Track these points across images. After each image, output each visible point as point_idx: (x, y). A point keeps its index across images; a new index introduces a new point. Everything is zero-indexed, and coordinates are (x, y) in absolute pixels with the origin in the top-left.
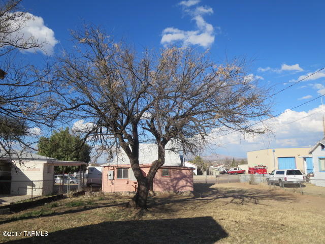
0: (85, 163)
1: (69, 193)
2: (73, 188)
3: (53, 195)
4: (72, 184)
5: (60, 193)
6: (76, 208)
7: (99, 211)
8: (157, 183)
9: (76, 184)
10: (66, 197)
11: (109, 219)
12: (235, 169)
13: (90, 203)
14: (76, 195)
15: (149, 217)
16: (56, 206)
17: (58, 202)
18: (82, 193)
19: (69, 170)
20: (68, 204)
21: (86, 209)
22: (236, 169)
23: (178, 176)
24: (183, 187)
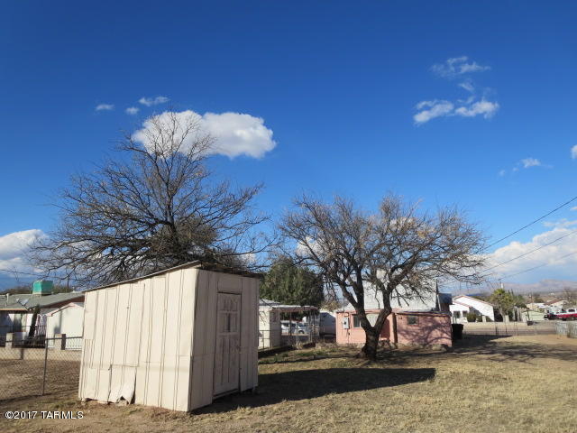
0: (317, 308)
1: (298, 345)
2: (303, 339)
3: (282, 346)
4: (301, 334)
5: (289, 344)
6: (306, 358)
7: (328, 360)
8: (403, 335)
9: (306, 334)
10: (295, 349)
11: (336, 366)
12: (570, 311)
13: (320, 353)
14: (306, 347)
15: (375, 366)
16: (287, 356)
17: (290, 353)
18: (313, 345)
19: (296, 316)
20: (299, 354)
21: (315, 359)
22: (573, 311)
23: (430, 325)
24: (437, 339)
